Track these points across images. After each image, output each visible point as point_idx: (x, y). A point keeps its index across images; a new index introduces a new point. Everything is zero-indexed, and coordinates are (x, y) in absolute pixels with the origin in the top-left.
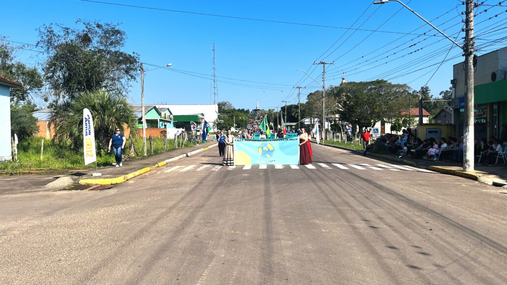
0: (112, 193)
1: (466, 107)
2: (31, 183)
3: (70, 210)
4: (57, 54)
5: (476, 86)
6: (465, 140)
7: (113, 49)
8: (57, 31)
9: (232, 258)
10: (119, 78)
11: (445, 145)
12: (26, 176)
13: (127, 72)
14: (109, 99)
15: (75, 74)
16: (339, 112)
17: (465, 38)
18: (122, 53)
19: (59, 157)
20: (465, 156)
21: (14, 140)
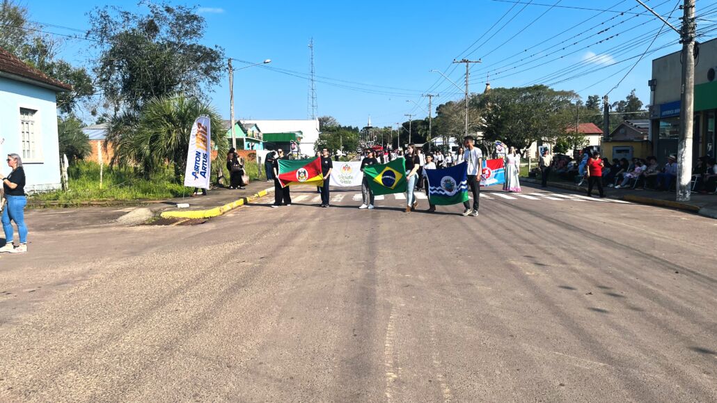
0: (210, 229)
1: (683, 116)
2: (97, 217)
3: (163, 249)
4: (113, 48)
5: (698, 85)
6: (679, 159)
7: (188, 42)
8: (114, 16)
9: (418, 308)
10: (196, 81)
11: (644, 167)
12: (84, 209)
13: (207, 72)
14: (190, 107)
15: (137, 74)
16: (482, 129)
17: (683, 18)
18: (201, 47)
19: (126, 184)
20: (680, 180)
21: (63, 162)
